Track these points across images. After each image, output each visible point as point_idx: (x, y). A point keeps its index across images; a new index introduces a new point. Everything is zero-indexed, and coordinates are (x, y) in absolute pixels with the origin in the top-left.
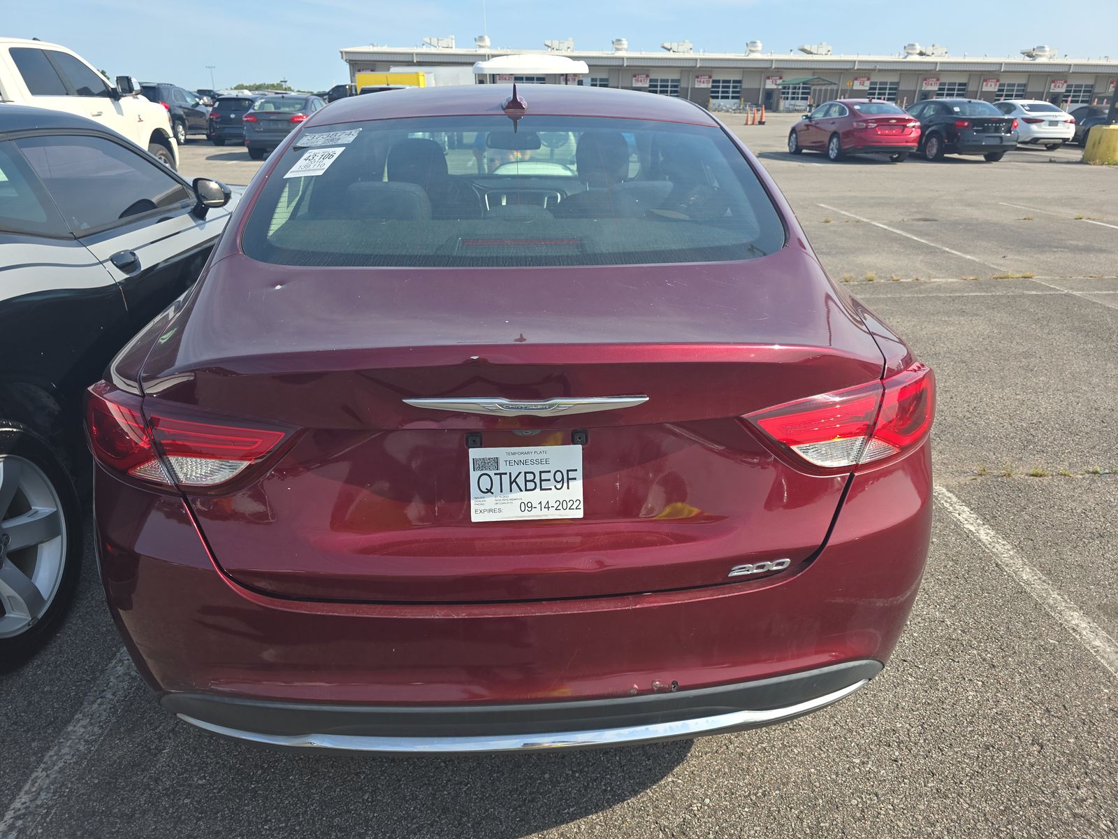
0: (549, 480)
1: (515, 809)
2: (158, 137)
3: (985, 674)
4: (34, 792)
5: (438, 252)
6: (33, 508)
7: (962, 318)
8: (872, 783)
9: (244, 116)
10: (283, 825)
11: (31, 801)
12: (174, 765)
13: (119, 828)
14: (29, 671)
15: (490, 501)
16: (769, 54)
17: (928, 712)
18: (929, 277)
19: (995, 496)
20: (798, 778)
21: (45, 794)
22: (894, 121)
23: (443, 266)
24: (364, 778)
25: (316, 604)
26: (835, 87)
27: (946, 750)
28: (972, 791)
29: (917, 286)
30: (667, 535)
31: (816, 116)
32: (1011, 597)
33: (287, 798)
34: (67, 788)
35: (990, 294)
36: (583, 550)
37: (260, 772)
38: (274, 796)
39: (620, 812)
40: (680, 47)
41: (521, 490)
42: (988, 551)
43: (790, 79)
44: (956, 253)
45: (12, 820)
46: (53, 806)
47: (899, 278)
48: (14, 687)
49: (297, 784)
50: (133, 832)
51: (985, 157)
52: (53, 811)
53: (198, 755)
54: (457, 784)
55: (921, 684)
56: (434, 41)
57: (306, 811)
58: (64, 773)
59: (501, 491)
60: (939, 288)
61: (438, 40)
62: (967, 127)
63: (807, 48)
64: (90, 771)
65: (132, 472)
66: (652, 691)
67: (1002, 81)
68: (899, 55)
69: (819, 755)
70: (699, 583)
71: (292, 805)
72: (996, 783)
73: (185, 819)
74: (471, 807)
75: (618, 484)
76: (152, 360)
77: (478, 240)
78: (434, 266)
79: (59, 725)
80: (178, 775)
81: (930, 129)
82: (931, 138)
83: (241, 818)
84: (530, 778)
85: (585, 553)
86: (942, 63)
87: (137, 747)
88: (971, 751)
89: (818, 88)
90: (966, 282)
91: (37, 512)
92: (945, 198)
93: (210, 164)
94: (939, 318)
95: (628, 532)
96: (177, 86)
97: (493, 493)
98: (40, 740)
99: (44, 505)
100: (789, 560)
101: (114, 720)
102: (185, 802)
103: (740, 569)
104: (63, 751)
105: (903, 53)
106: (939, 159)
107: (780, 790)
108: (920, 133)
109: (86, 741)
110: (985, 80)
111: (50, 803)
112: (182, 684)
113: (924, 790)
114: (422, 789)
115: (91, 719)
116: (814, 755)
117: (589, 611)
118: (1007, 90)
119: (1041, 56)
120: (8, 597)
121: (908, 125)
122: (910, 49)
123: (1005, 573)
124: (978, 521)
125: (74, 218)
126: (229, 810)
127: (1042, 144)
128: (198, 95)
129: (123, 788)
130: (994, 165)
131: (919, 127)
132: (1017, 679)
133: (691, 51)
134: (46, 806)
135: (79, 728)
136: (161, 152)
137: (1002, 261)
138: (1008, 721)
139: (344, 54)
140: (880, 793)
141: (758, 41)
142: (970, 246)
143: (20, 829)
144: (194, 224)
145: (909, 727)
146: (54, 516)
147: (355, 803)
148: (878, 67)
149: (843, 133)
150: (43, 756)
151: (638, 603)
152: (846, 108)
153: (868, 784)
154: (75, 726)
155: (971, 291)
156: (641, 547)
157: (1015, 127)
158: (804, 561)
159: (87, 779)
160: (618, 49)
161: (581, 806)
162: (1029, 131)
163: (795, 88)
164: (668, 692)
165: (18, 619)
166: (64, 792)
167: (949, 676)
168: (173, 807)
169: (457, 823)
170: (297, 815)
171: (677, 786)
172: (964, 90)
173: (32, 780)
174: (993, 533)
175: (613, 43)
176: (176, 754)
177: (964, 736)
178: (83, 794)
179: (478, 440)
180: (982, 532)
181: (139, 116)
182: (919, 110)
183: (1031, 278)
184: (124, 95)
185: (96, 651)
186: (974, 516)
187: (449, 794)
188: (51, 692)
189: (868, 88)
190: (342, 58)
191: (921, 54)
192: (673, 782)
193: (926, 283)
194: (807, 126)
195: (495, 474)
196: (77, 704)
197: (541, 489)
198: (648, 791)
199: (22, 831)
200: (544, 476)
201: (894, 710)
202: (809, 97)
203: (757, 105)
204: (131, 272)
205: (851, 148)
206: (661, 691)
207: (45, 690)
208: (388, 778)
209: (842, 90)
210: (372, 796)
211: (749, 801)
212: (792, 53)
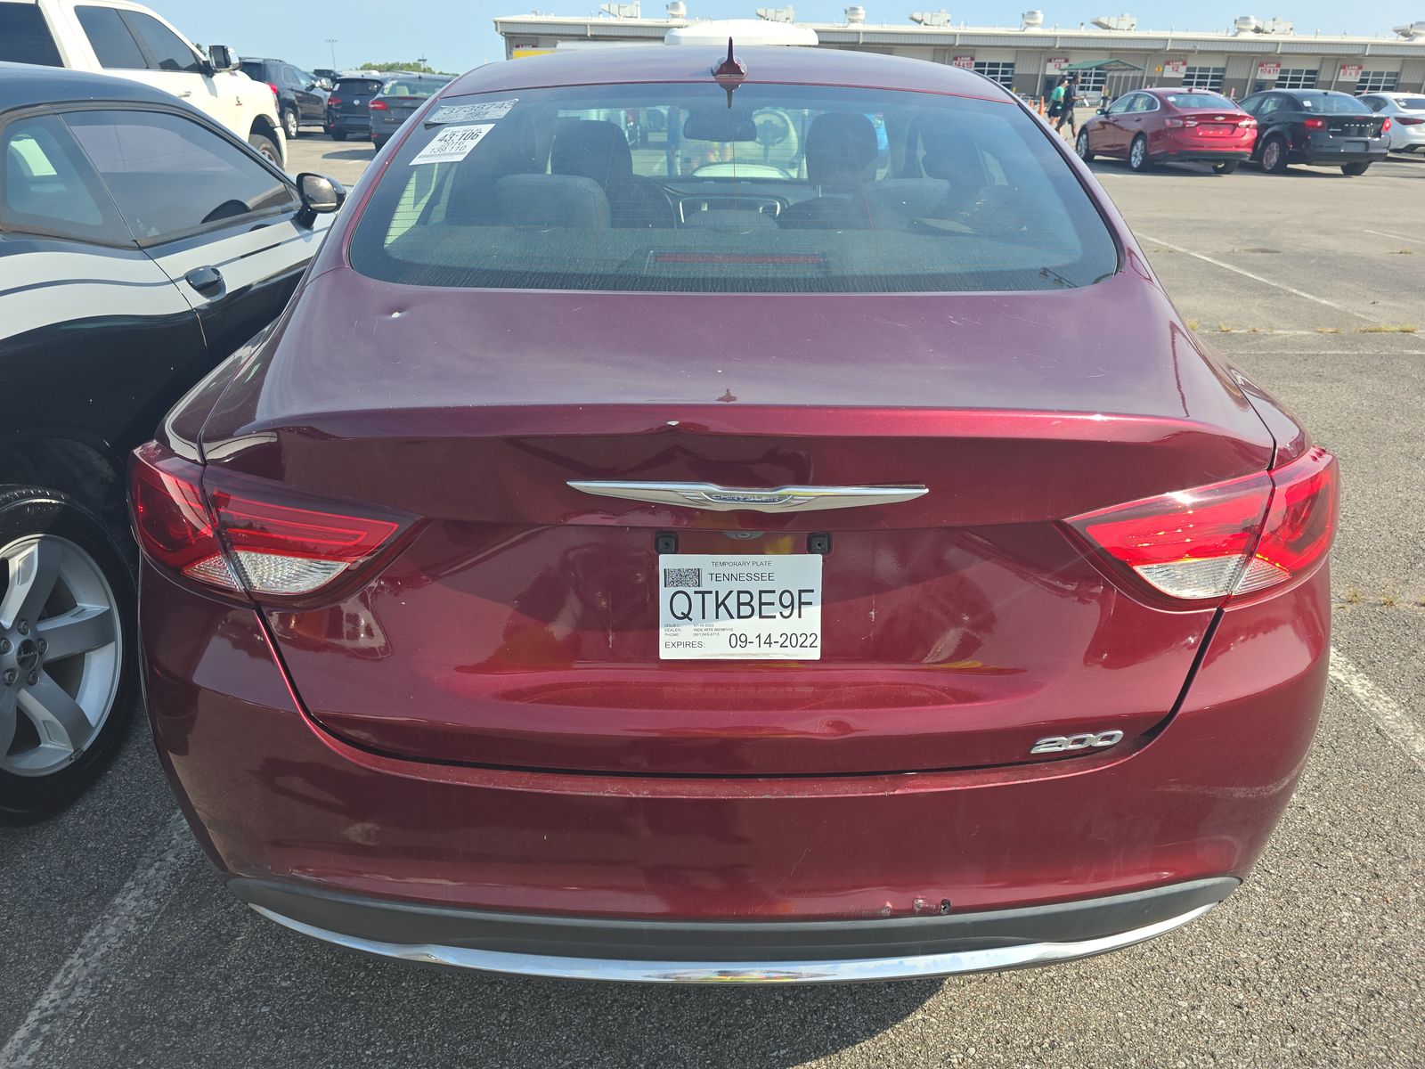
0: (773, 604)
1: (705, 1047)
2: (261, 126)
3: (1365, 887)
4: (66, 986)
5: (621, 271)
6: (78, 604)
7: (1319, 385)
8: (1206, 1038)
9: (371, 101)
10: (391, 1051)
11: (62, 999)
12: (250, 958)
13: (175, 1043)
14: (69, 820)
15: (686, 631)
16: (1052, 29)
17: (1285, 939)
18: (1271, 328)
19: (1372, 633)
20: (1100, 1025)
21: (81, 989)
22: (1221, 118)
23: (628, 290)
24: (501, 990)
25: (438, 766)
26: (1138, 74)
27: (1312, 995)
28: (1351, 1057)
29: (1254, 340)
30: (943, 690)
31: (1115, 111)
32: (1399, 777)
33: (397, 1013)
34: (110, 983)
35: (1356, 353)
36: (819, 707)
37: (362, 974)
38: (380, 1009)
39: (849, 1060)
40: (934, 18)
41: (732, 617)
42: (1365, 710)
43: (1078, 62)
44: (1307, 296)
45: (37, 1023)
46: (91, 1006)
47: (1229, 328)
48: (49, 841)
49: (411, 994)
50: (192, 1049)
51: (1343, 169)
52: (90, 1014)
53: (283, 947)
54: (626, 1006)
55: (1274, 897)
56: (614, 9)
57: (422, 1033)
58: (107, 962)
59: (704, 618)
60: (1284, 343)
61: (619, 7)
62: (1320, 127)
63: (1104, 20)
64: (140, 960)
65: (188, 571)
66: (911, 912)
67: (1365, 69)
68: (1227, 32)
69: (1130, 992)
70: (987, 761)
71: (404, 1022)
72: (1385, 1047)
73: (261, 1035)
74: (644, 1041)
75: (873, 613)
76: (218, 415)
77: (677, 254)
78: (615, 290)
79: (104, 896)
80: (256, 973)
81: (1269, 130)
82: (1270, 143)
83: (335, 1038)
84: (726, 1003)
85: (824, 711)
86: (1285, 43)
87: (204, 931)
88: (1348, 999)
89: (1116, 74)
90: (1322, 335)
91: (84, 610)
92: (1289, 222)
93: (327, 163)
94: (1287, 383)
95: (885, 684)
96: (288, 63)
97: (691, 620)
98: (78, 914)
99: (93, 602)
100: (1120, 732)
101: (175, 892)
102: (263, 1010)
103: (1047, 743)
104: (108, 932)
105: (1233, 29)
106: (1280, 170)
107: (1074, 1041)
108: (1256, 135)
109: (138, 919)
110: (1343, 67)
111: (87, 1002)
112: (253, 867)
113: (1282, 1052)
114: (578, 1011)
115: (146, 889)
116: (1122, 992)
117: (825, 796)
118: (1373, 81)
119: (1420, 35)
120: (44, 722)
121: (1240, 124)
122: (1242, 24)
123: (1390, 743)
124: (1349, 667)
125: (139, 221)
126: (320, 1026)
127: (1421, 153)
128: (315, 76)
129: (183, 987)
130: (1354, 180)
131: (1257, 127)
132: (1412, 896)
133: (949, 24)
134: (80, 1006)
135: (129, 901)
136: (264, 145)
137: (1372, 309)
138: (1400, 957)
139: (499, 24)
140: (1218, 1053)
141: (1039, 12)
142: (1326, 287)
143: (46, 1037)
144: (298, 235)
145: (1257, 959)
146: (106, 616)
147: (488, 1025)
148: (1198, 47)
149: (1151, 134)
150: (81, 937)
151: (898, 788)
152: (1157, 100)
153: (1200, 1039)
154: (124, 898)
155: (1329, 349)
156: (904, 706)
157: (1387, 129)
158: (1142, 735)
159: (137, 972)
160: (852, 21)
161: (796, 1047)
162: (1405, 135)
163: (1085, 75)
164: (935, 915)
165: (54, 752)
166: (106, 988)
167: (1313, 888)
168: (246, 1017)
169: (624, 1061)
170: (409, 1038)
171: (929, 1027)
172: (1313, 80)
173: (65, 970)
174: (1370, 685)
175: (846, 12)
176: (253, 943)
177: (1337, 976)
178: (130, 993)
179: (673, 544)
180: (1355, 682)
181: (238, 98)
182: (1257, 103)
183: (1412, 332)
184: (219, 70)
185: (157, 796)
186: (1343, 659)
187: (615, 1019)
188: (96, 849)
189: (1183, 76)
190: (497, 30)
191: (1257, 30)
192: (924, 1020)
193: (1266, 335)
194: (1103, 123)
195: (696, 592)
196: (128, 868)
197: (761, 617)
198: (889, 1031)
199: (48, 1040)
200: (766, 597)
201: (1236, 933)
202: (1104, 86)
203: (1034, 97)
204: (213, 296)
205: (1162, 153)
206: (925, 912)
207: (89, 846)
208: (533, 992)
209: (1148, 78)
210: (511, 1017)
211: (1031, 1054)
212: (1083, 27)
